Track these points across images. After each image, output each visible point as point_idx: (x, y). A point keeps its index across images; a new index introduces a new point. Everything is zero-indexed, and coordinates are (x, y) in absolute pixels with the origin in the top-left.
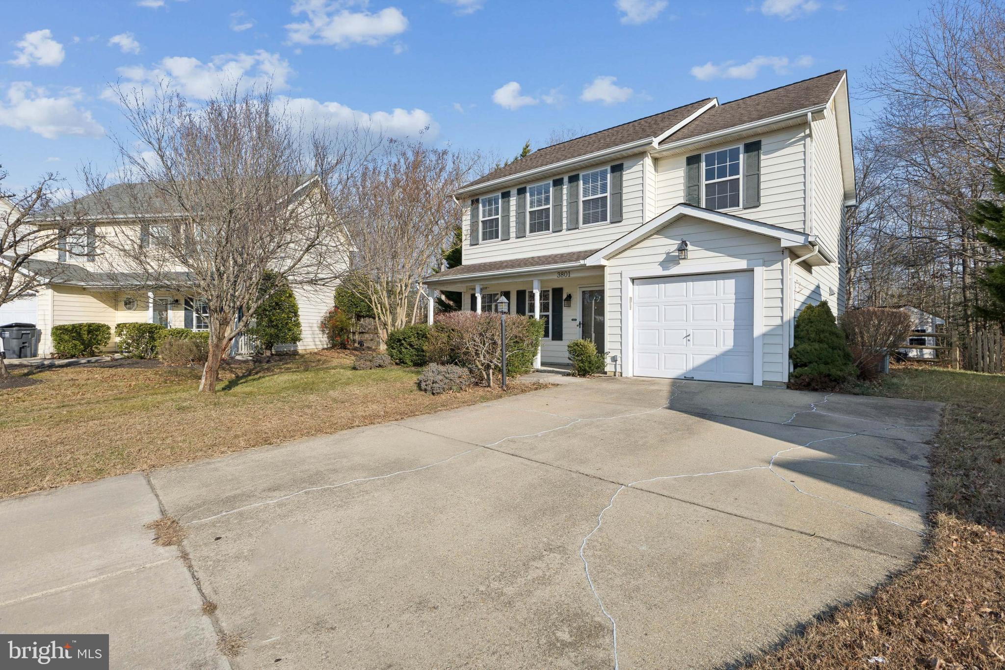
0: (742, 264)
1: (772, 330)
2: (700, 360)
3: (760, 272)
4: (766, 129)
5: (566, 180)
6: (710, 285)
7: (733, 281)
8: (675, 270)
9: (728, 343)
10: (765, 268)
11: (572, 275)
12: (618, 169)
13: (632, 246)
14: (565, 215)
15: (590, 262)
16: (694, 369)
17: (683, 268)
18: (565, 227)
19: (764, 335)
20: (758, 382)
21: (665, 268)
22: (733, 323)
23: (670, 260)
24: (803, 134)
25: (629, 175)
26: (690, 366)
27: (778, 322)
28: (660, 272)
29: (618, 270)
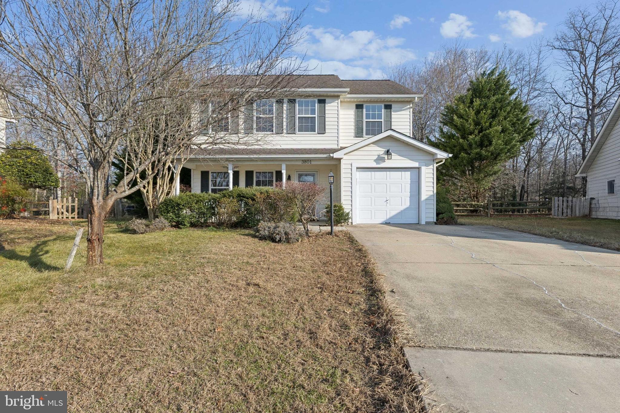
0: (416, 165)
1: (428, 198)
2: (394, 213)
3: (423, 169)
4: (396, 100)
5: (286, 100)
6: (398, 174)
7: (409, 173)
8: (383, 165)
9: (407, 203)
10: (426, 168)
11: (313, 163)
12: (322, 102)
13: (358, 149)
14: (285, 124)
15: (336, 155)
16: (390, 218)
17: (387, 164)
18: (285, 131)
19: (426, 199)
20: (423, 222)
21: (377, 163)
22: (409, 194)
23: (380, 159)
24: (409, 106)
25: (331, 107)
26: (388, 217)
27: (432, 193)
28: (374, 165)
29: (350, 162)
